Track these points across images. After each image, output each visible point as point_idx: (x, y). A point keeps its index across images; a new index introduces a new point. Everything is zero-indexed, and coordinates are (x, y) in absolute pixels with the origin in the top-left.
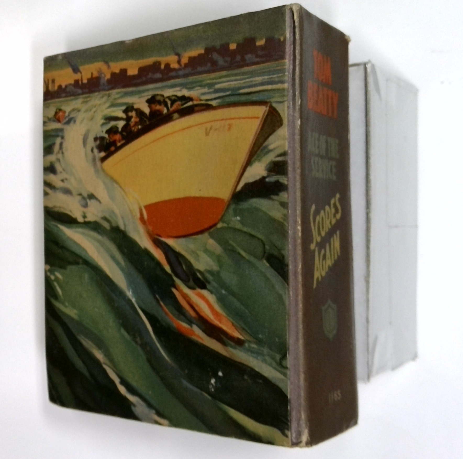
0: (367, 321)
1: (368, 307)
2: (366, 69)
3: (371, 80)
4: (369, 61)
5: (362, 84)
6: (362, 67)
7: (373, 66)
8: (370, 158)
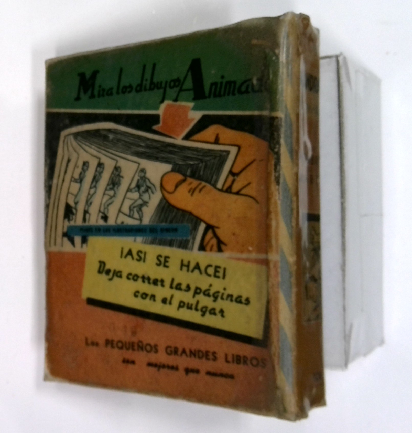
0: (344, 309)
1: (344, 296)
2: (338, 62)
3: (343, 72)
4: (341, 54)
5: (333, 76)
6: (334, 60)
7: (345, 58)
8: (343, 148)
